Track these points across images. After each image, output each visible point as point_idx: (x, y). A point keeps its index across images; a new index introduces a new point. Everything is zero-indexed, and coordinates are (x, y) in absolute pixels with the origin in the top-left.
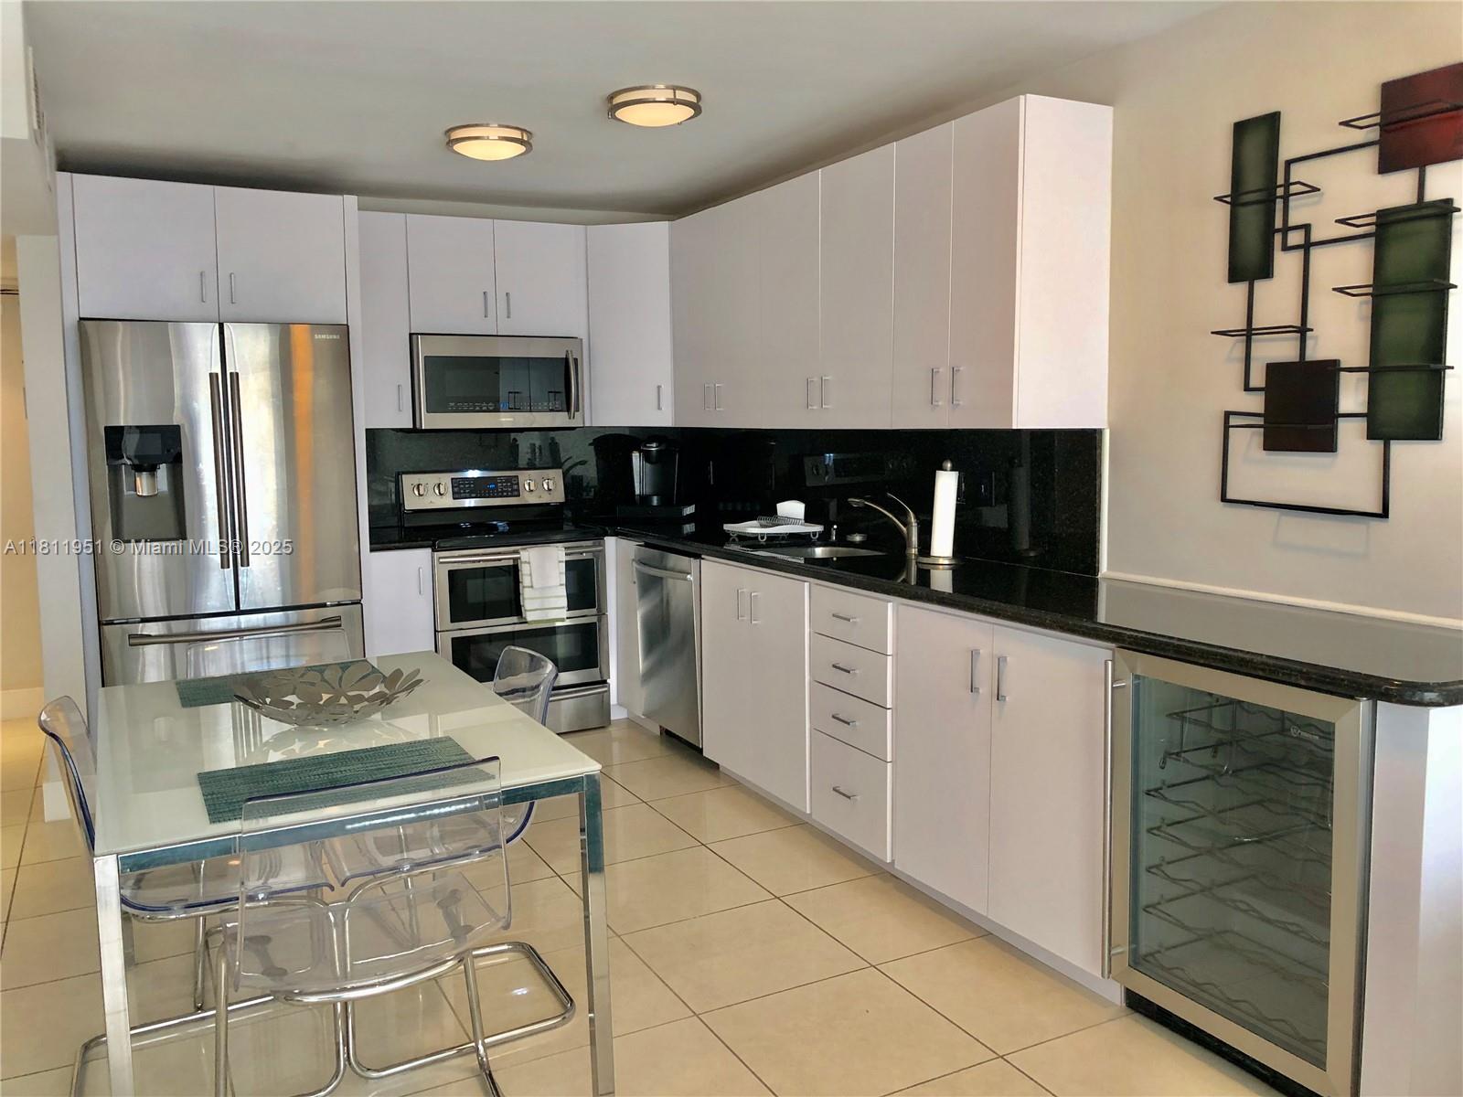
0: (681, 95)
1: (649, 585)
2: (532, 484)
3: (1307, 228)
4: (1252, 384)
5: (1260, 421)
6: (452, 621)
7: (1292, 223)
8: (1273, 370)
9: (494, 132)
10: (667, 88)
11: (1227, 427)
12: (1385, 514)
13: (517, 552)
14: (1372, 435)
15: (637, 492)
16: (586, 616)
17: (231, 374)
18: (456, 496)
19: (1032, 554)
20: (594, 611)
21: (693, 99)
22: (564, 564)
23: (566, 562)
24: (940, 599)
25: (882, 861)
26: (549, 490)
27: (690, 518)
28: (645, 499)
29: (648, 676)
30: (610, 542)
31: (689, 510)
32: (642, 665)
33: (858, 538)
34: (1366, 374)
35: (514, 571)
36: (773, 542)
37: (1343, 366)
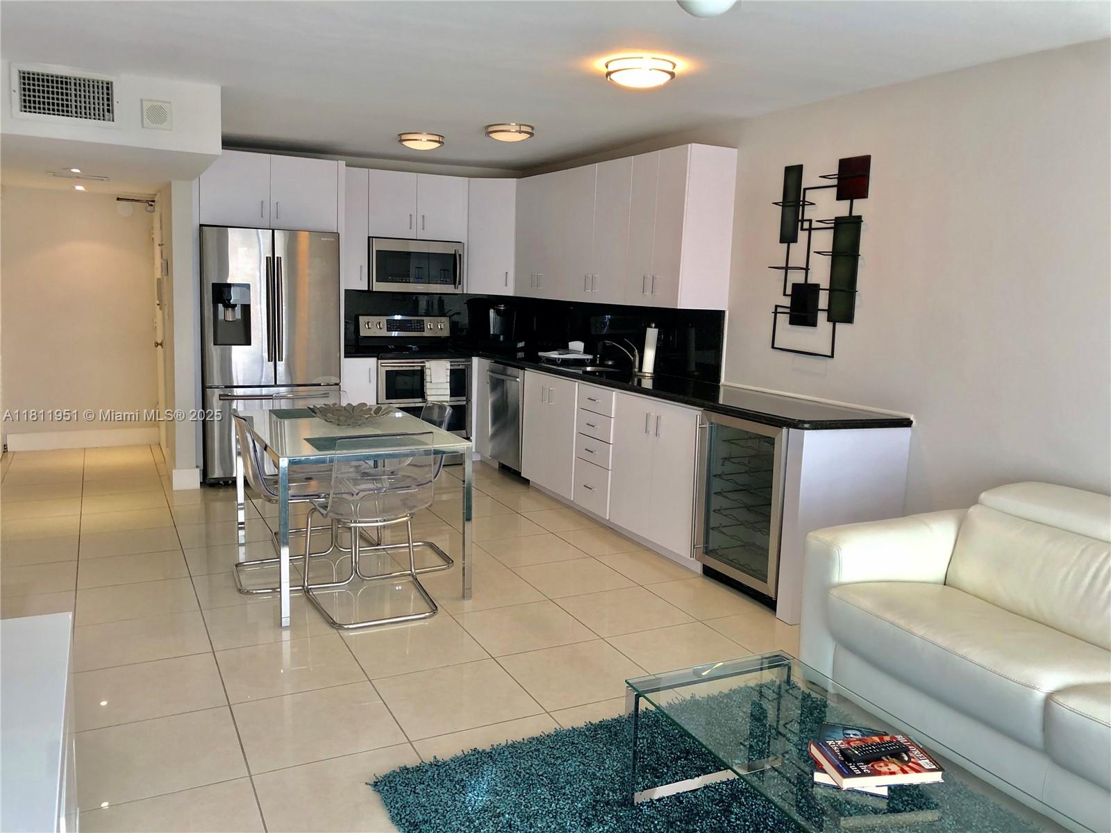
0: (524, 128)
1: (497, 384)
2: (432, 325)
3: (810, 221)
4: (787, 293)
5: (788, 310)
6: (387, 399)
7: (805, 218)
8: (795, 286)
9: (424, 137)
10: (516, 125)
11: (776, 313)
12: (832, 356)
13: (423, 362)
14: (829, 320)
15: (492, 332)
16: (461, 401)
17: (277, 258)
18: (389, 329)
19: (696, 373)
20: (464, 398)
21: (529, 130)
22: (449, 371)
23: (451, 370)
24: (646, 392)
25: (603, 519)
26: (441, 329)
27: (521, 349)
28: (496, 336)
29: (494, 435)
30: (475, 360)
31: (521, 345)
32: (490, 431)
33: (610, 363)
34: (828, 292)
35: (421, 373)
36: (566, 363)
37: (821, 287)
